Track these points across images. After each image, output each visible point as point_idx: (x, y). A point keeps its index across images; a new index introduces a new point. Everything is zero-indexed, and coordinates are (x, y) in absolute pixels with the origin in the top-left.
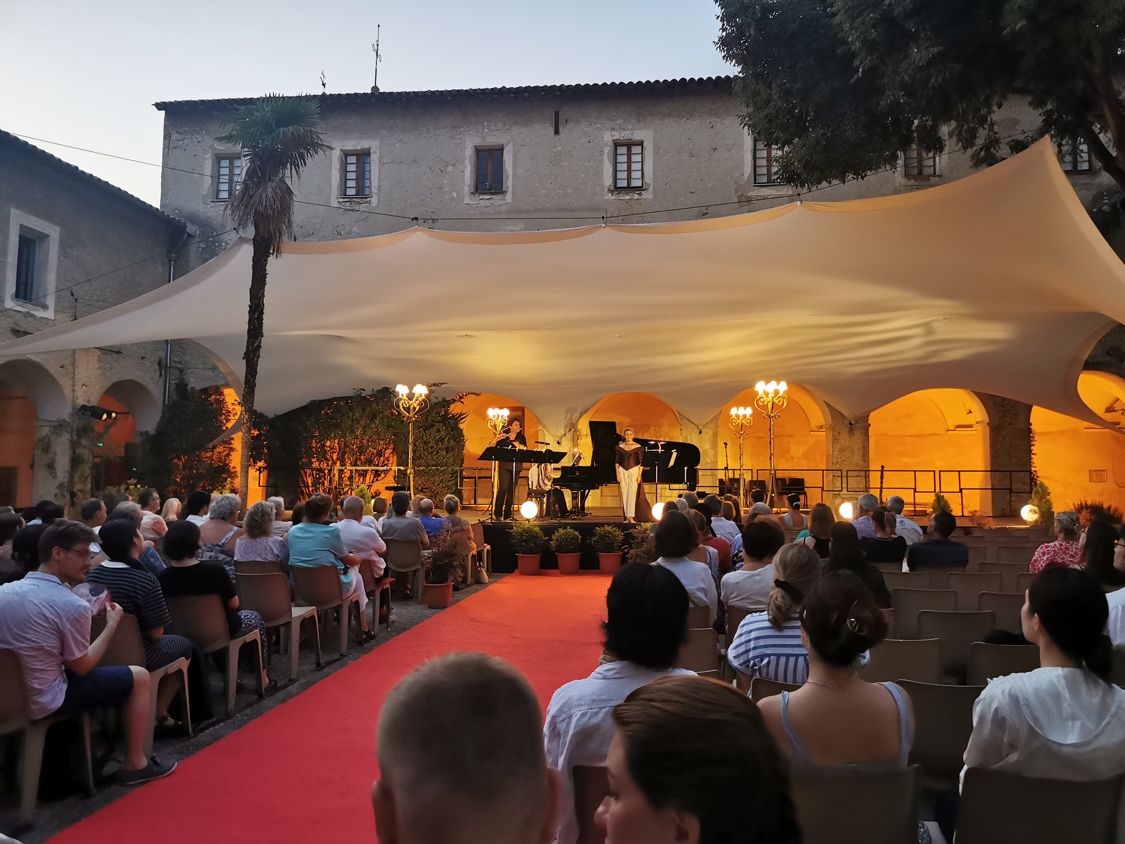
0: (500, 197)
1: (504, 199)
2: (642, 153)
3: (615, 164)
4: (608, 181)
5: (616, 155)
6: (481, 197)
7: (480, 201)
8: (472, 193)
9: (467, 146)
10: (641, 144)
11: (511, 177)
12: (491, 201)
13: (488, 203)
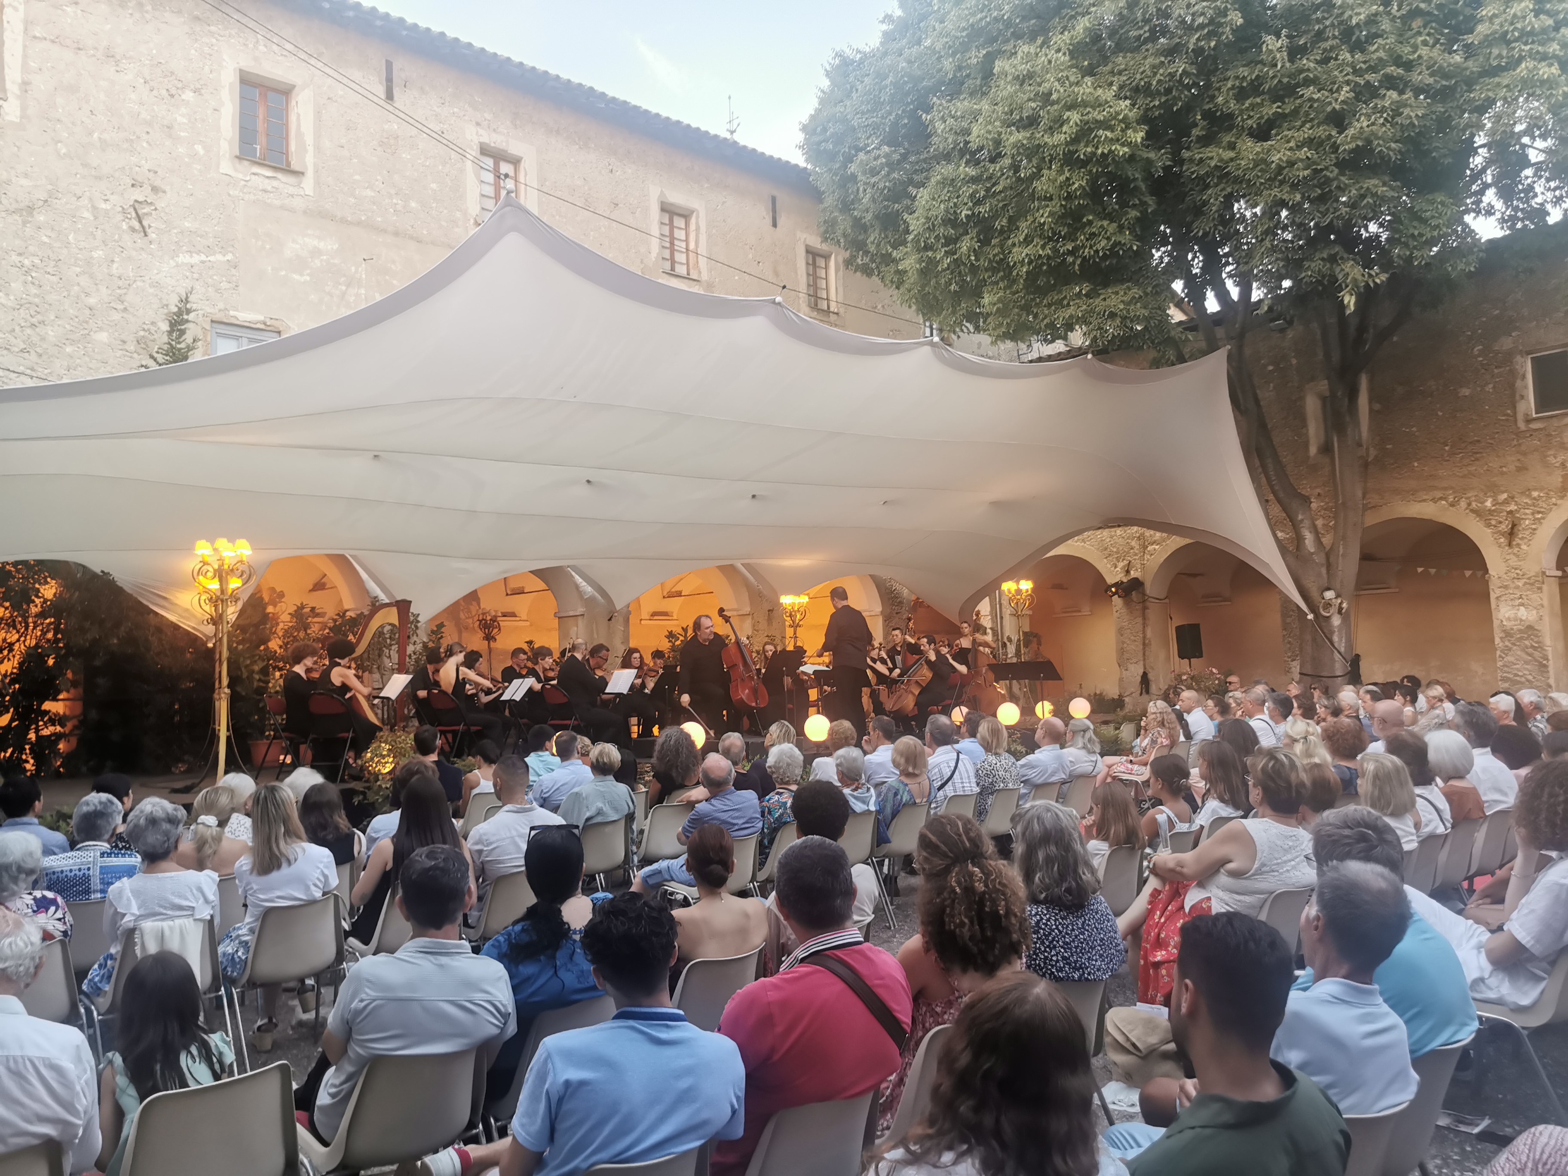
0: (291, 179)
1: (299, 185)
2: (515, 178)
3: (480, 183)
4: (474, 207)
6: (256, 169)
7: (253, 177)
8: (237, 157)
9: (224, 64)
10: (516, 162)
11: (311, 149)
12: (275, 183)
13: (268, 185)
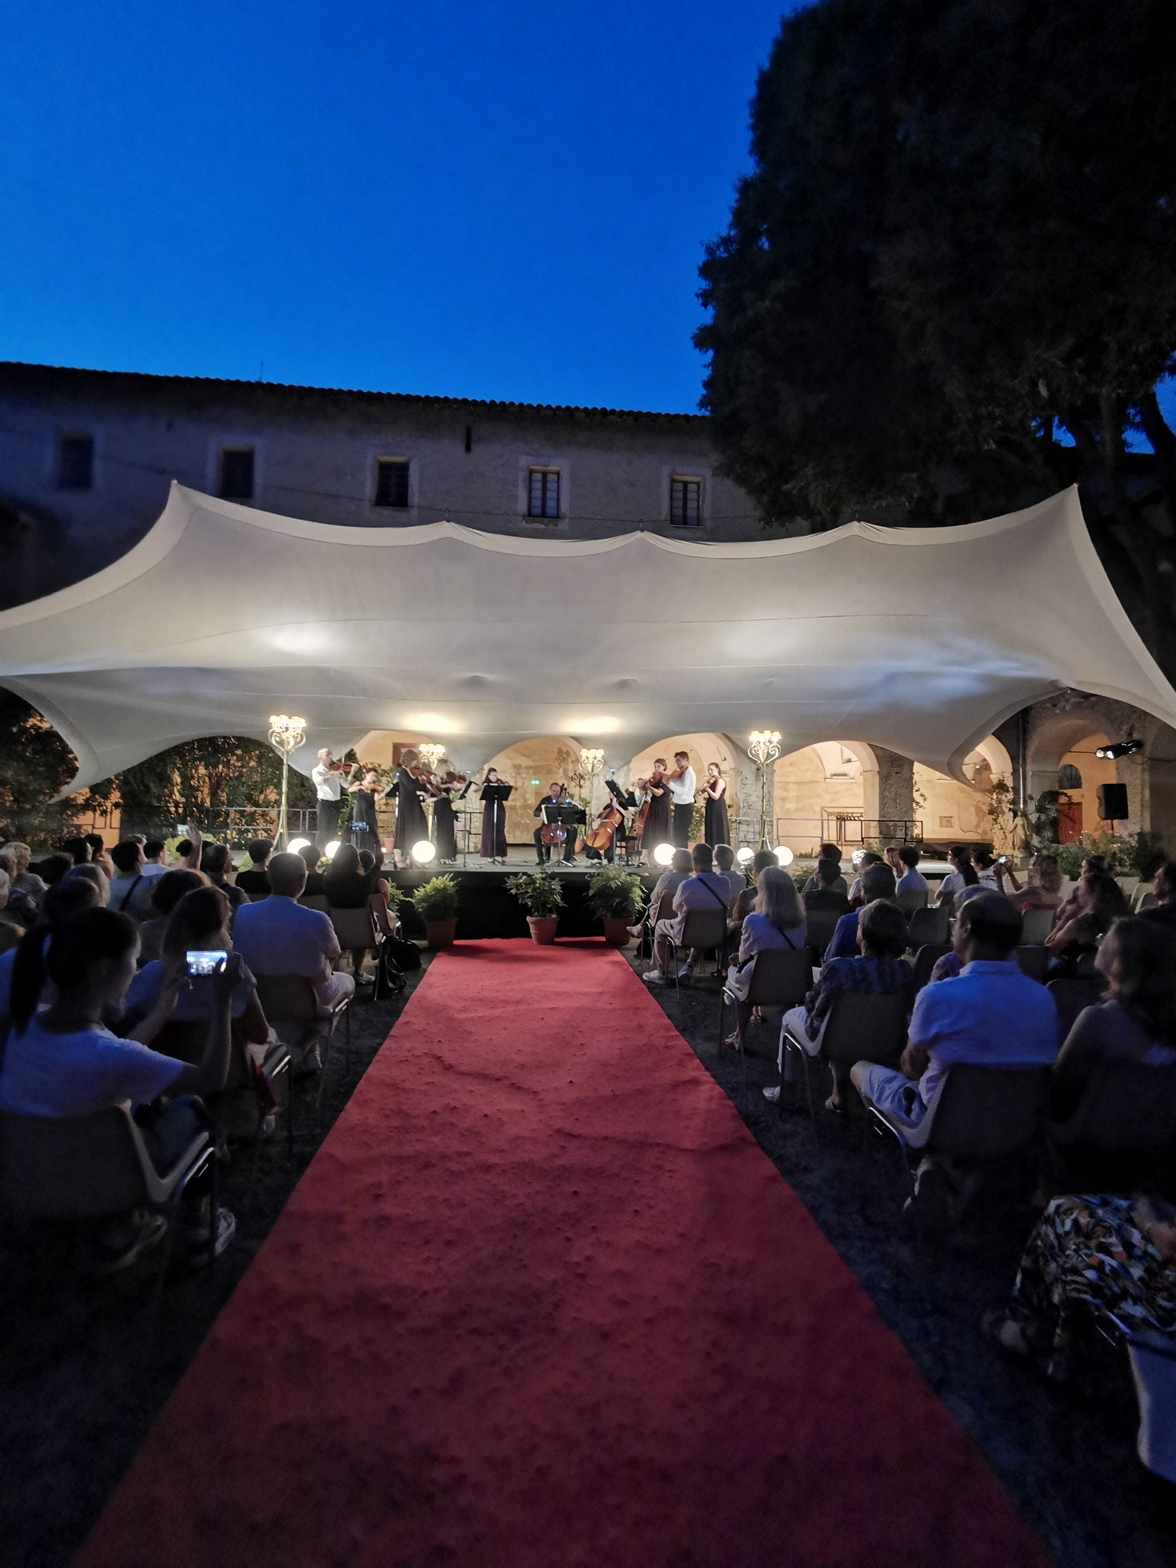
0: (404, 514)
2: (558, 482)
3: (530, 491)
4: (522, 507)
5: (531, 481)
9: (369, 460)
10: (558, 474)
11: (417, 494)
